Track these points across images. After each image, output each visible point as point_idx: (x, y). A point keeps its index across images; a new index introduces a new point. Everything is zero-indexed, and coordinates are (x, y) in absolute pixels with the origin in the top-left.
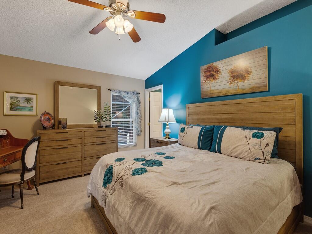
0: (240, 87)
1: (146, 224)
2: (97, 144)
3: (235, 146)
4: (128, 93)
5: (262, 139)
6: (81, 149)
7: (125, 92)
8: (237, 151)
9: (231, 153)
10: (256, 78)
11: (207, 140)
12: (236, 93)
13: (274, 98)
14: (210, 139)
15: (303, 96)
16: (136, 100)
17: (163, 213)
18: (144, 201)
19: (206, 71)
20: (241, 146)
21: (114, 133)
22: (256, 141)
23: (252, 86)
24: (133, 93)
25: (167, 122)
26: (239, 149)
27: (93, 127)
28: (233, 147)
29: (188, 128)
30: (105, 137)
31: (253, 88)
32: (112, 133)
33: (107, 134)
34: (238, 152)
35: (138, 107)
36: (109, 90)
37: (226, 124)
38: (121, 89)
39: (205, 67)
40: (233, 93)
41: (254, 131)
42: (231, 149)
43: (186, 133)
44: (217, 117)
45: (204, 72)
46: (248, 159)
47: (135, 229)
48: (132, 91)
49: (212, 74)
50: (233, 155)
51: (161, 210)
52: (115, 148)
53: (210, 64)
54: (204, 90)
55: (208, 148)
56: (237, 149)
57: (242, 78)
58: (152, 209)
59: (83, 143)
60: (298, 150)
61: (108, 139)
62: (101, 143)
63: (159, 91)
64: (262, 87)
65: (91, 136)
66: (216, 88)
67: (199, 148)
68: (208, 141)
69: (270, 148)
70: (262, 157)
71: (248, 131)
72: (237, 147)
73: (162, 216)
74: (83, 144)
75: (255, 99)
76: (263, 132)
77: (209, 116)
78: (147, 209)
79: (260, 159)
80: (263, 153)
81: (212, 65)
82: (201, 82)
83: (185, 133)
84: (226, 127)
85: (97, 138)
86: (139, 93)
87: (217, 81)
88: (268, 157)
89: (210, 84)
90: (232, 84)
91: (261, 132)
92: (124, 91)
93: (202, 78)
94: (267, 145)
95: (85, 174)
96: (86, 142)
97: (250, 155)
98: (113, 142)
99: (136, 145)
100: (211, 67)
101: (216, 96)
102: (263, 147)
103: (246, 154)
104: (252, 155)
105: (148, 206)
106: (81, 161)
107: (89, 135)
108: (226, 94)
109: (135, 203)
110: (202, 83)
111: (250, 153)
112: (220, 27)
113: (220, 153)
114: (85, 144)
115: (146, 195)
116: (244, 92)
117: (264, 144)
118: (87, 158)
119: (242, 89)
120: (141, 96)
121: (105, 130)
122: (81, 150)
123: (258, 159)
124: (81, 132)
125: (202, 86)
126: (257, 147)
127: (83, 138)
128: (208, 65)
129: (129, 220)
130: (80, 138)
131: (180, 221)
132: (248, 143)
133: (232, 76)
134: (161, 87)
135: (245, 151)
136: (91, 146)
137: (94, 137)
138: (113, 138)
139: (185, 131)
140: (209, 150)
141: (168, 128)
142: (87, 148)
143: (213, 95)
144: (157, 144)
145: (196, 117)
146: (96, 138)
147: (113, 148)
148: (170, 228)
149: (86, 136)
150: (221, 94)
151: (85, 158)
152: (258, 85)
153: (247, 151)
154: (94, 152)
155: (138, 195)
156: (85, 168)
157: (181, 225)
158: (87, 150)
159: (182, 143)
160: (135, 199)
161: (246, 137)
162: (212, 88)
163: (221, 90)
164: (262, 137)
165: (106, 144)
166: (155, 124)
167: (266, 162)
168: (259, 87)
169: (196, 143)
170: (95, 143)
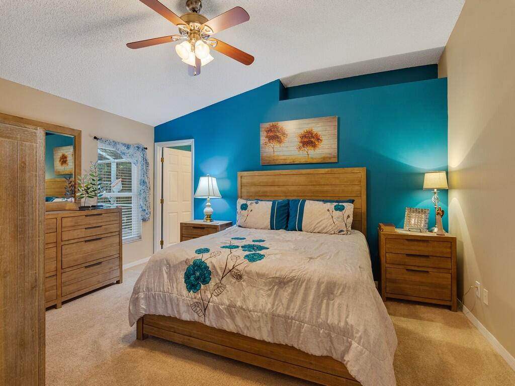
0: (310, 156)
1: (304, 300)
2: (86, 241)
3: (318, 221)
4: (128, 147)
5: (344, 211)
6: (55, 253)
7: (124, 145)
8: (320, 226)
9: (314, 229)
10: (327, 148)
11: (281, 218)
12: (305, 161)
13: (344, 170)
14: (285, 215)
15: (367, 170)
16: (140, 159)
17: (323, 283)
18: (291, 281)
19: (268, 131)
20: (325, 220)
21: (116, 219)
22: (338, 213)
23: (323, 156)
24: (137, 147)
25: (207, 197)
26: (323, 224)
27: (67, 208)
28: (316, 223)
29: (251, 204)
30: (101, 226)
31: (324, 158)
32: (112, 219)
33: (105, 220)
34: (322, 227)
35: (145, 173)
36: (95, 138)
37: (303, 198)
38: (117, 140)
39: (267, 125)
40: (303, 161)
41: (335, 204)
42: (315, 224)
43: (251, 211)
44: (283, 189)
45: (266, 131)
46: (333, 232)
47: (288, 312)
48: (136, 144)
49: (276, 135)
50: (316, 230)
51: (320, 281)
52: (118, 244)
53: (274, 123)
54: (265, 155)
55: (284, 227)
56: (320, 223)
57: (313, 146)
58: (307, 284)
59: (59, 240)
60: (363, 220)
61: (106, 229)
62: (94, 238)
63: (188, 148)
64: (332, 157)
65: (75, 227)
66: (281, 154)
67: (272, 228)
68: (284, 219)
69: (351, 220)
70: (345, 229)
71: (329, 204)
72: (321, 221)
73: (323, 287)
74: (59, 244)
75: (326, 170)
76: (344, 204)
77: (272, 189)
78: (299, 287)
79: (344, 231)
80: (346, 225)
81: (277, 124)
82: (261, 143)
83: (249, 211)
84: (304, 202)
85: (86, 228)
86: (146, 149)
87: (282, 145)
88: (350, 228)
89: (273, 148)
90: (301, 151)
91: (340, 204)
92: (122, 143)
93: (263, 139)
94: (348, 216)
95: (63, 300)
96: (65, 238)
97: (334, 228)
98: (114, 234)
99: (140, 237)
100: (275, 127)
101: (281, 163)
102: (345, 219)
103: (331, 228)
104: (337, 228)
105: (300, 284)
106: (55, 278)
107: (72, 224)
108: (293, 162)
109: (276, 288)
110: (263, 146)
111: (334, 226)
112: (285, 79)
113: (301, 231)
114: (63, 243)
115: (293, 274)
116: (315, 161)
117: (346, 216)
118: (67, 270)
119: (312, 158)
120: (149, 154)
121: (101, 214)
122: (54, 255)
123: (342, 231)
124: (55, 220)
125: (263, 149)
126: (340, 219)
127: (59, 230)
128: (271, 123)
129: (273, 308)
130: (53, 231)
131: (345, 282)
132: (331, 217)
133: (301, 142)
134: (190, 142)
135: (329, 225)
136: (74, 245)
137: (80, 227)
138: (114, 228)
139: (249, 208)
140: (286, 228)
141: (209, 206)
142: (67, 250)
143: (277, 162)
144: (195, 231)
145: (253, 189)
146: (84, 230)
147: (115, 245)
148: (335, 292)
149: (65, 227)
150: (288, 162)
151: (63, 271)
152: (328, 156)
153: (331, 225)
154: (81, 255)
155: (278, 279)
156: (64, 288)
157: (347, 285)
158: (68, 254)
159: (245, 225)
160: (273, 284)
161: (328, 210)
162: (276, 154)
163: (288, 157)
164: (343, 210)
165: (103, 240)
166: (170, 201)
167: (349, 233)
168: (330, 158)
169: (268, 222)
170: (83, 240)
